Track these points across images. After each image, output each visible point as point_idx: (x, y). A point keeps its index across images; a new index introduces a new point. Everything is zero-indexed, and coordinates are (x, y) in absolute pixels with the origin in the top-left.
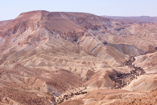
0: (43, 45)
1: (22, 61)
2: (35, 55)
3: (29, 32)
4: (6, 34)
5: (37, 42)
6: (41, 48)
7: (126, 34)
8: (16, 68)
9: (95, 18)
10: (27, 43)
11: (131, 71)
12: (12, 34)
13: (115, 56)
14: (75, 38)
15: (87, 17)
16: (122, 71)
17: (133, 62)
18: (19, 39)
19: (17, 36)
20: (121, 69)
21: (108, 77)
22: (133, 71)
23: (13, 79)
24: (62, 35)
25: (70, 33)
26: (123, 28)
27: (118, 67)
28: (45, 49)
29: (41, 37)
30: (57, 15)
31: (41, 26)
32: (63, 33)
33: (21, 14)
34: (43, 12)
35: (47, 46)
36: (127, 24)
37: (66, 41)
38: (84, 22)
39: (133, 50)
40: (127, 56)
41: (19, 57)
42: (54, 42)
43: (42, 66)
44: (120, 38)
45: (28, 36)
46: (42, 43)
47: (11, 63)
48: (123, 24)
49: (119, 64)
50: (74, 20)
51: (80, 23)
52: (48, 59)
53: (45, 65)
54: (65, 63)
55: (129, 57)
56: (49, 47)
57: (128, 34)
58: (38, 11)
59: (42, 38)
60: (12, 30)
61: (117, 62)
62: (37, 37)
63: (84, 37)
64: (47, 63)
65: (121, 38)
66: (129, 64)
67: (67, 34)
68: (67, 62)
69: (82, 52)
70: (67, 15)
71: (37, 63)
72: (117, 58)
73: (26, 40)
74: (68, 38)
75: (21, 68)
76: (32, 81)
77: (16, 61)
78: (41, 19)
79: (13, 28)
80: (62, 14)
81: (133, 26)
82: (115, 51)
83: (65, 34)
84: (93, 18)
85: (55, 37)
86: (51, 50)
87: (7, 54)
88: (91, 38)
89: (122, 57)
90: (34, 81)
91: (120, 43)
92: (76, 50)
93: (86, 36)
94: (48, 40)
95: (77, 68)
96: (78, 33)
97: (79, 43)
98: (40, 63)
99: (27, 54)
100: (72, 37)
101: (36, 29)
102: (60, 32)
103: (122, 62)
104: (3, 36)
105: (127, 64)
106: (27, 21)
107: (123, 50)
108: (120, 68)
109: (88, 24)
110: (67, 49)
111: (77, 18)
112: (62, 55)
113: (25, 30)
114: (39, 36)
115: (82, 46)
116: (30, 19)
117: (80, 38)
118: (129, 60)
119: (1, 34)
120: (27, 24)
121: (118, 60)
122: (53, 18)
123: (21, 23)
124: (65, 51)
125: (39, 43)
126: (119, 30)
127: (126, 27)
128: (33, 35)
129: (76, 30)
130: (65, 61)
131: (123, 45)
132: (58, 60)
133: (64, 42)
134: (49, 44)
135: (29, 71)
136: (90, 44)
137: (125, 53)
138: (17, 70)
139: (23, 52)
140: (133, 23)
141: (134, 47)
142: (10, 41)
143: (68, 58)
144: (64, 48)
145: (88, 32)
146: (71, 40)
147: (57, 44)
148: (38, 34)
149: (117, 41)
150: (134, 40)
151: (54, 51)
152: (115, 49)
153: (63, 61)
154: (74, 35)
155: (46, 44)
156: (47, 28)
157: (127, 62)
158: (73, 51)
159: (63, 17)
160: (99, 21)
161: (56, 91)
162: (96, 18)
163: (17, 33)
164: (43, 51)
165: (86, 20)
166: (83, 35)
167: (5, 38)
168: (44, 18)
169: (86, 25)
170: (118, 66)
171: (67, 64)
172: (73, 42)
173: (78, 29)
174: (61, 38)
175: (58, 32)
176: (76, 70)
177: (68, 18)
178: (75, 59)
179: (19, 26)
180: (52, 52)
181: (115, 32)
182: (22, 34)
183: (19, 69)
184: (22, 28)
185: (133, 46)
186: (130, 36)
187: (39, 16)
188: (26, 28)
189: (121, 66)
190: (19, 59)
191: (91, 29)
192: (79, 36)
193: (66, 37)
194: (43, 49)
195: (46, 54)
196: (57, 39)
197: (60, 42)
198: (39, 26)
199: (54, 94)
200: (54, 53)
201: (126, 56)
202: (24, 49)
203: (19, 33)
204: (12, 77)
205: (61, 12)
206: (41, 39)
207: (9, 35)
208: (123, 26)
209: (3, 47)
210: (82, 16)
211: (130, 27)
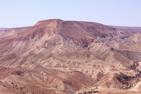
0: (59, 49)
1: (40, 62)
2: (51, 58)
3: (46, 37)
4: (26, 39)
5: (53, 46)
6: (56, 52)
7: (129, 42)
8: (36, 68)
9: (102, 27)
10: (44, 47)
11: (136, 75)
12: (31, 39)
13: (121, 61)
14: (86, 44)
15: (96, 26)
16: (128, 75)
17: (137, 67)
18: (37, 43)
19: (35, 41)
20: (127, 73)
21: (116, 79)
22: (138, 74)
23: (34, 77)
24: (74, 41)
25: (82, 39)
26: (127, 37)
27: (124, 71)
28: (60, 53)
29: (56, 42)
30: (70, 23)
31: (56, 33)
32: (76, 39)
33: (39, 22)
34: (59, 20)
35: (62, 51)
36: (130, 33)
37: (78, 46)
38: (93, 30)
39: (137, 56)
40: (132, 61)
41: (38, 58)
42: (68, 47)
43: (58, 67)
44: (124, 45)
45: (45, 41)
46: (57, 48)
47: (31, 64)
48: (127, 33)
49: (126, 68)
50: (85, 29)
51: (90, 31)
52: (63, 61)
53: (61, 66)
54: (78, 65)
55: (133, 62)
56: (64, 51)
57: (131, 42)
58: (54, 20)
59: (58, 43)
60: (31, 35)
61: (123, 66)
62: (53, 42)
63: (93, 43)
64: (62, 65)
65: (126, 45)
66: (134, 69)
67: (79, 41)
68: (80, 64)
69: (92, 56)
70: (79, 24)
71: (53, 64)
72: (122, 62)
73: (43, 45)
74: (79, 44)
75: (40, 68)
76: (50, 80)
77: (35, 62)
78: (57, 26)
79: (32, 34)
80: (74, 23)
81: (136, 35)
82: (121, 57)
83: (77, 40)
84: (101, 27)
85: (69, 43)
86: (65, 54)
87: (27, 56)
88: (100, 45)
89: (127, 62)
90: (52, 80)
91: (125, 49)
92: (87, 54)
93: (95, 43)
94: (62, 45)
95: (88, 70)
96: (88, 40)
97: (89, 49)
98: (56, 65)
99: (44, 57)
100: (83, 43)
101: (52, 35)
102: (73, 38)
103: (128, 67)
104: (23, 40)
105: (131, 69)
106: (44, 28)
107: (127, 56)
108: (126, 71)
109: (97, 32)
110: (79, 53)
111: (88, 27)
112: (75, 58)
113: (42, 36)
114: (55, 41)
115: (92, 51)
116: (47, 26)
117: (90, 44)
118: (133, 65)
119: (22, 39)
120: (44, 31)
121: (124, 64)
122: (67, 26)
123: (39, 29)
124: (77, 55)
125: (55, 47)
126: (123, 38)
127: (129, 35)
128: (50, 40)
129: (87, 37)
130: (77, 63)
131: (127, 51)
132: (72, 62)
133: (76, 47)
134: (64, 49)
135: (47, 71)
136: (99, 49)
137: (130, 58)
138: (37, 70)
139: (41, 55)
140: (136, 32)
141: (137, 54)
142: (29, 44)
143: (80, 61)
144: (76, 52)
145: (97, 39)
146: (82, 46)
147: (71, 49)
148: (54, 39)
149: (122, 48)
150: (137, 48)
151: (68, 55)
152: (121, 54)
153: (76, 63)
154: (85, 41)
155: (61, 48)
156: (62, 35)
157: (132, 66)
158: (84, 55)
159: (76, 25)
160: (106, 30)
161: (71, 90)
162: (104, 27)
163: (35, 38)
164: (58, 54)
165: (95, 29)
166: (93, 42)
167: (25, 42)
168: (59, 25)
169: (96, 33)
170: (124, 69)
171: (80, 67)
172: (84, 47)
173: (89, 36)
174: (73, 44)
175: (71, 38)
176: (87, 72)
177: (80, 27)
178: (86, 62)
179: (37, 32)
180: (67, 56)
181: (120, 40)
182: (39, 39)
183: (39, 70)
184: (40, 34)
185: (137, 52)
186: (133, 44)
187: (55, 24)
188: (44, 34)
189: (127, 70)
190: (38, 60)
191: (100, 36)
192: (89, 43)
193: (78, 42)
194: (58, 53)
195: (61, 57)
196: (71, 44)
197: (73, 47)
198: (54, 33)
199: (70, 92)
200: (68, 56)
201: (130, 61)
202: (42, 52)
203: (37, 38)
204: (33, 76)
205: (73, 21)
206: (56, 44)
207: (29, 39)
208: (127, 35)
209: (23, 50)
210: (92, 25)
211: (133, 36)
